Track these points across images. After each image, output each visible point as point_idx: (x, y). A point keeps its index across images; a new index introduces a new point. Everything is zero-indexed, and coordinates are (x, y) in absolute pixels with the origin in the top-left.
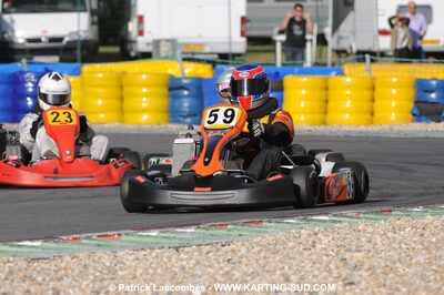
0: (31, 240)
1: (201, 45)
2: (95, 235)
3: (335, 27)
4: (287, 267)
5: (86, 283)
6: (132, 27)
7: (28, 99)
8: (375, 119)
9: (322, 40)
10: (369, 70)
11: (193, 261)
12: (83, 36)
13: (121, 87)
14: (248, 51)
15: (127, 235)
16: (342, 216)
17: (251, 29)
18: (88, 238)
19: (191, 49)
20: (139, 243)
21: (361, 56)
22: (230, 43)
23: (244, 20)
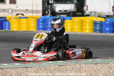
0: (59, 61)
1: (102, 13)
5: (73, 72)
6: (85, 8)
11: (100, 67)
12: (73, 10)
13: (82, 23)
15: (83, 60)
18: (74, 61)
19: (99, 14)
20: (86, 62)
22: (109, 13)
23: (113, 7)
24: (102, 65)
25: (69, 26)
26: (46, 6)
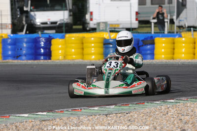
0: (42, 112)
1: (118, 24)
2: (70, 110)
3: (178, 16)
4: (155, 123)
6: (88, 17)
7: (42, 49)
8: (196, 56)
9: (172, 22)
10: (193, 35)
11: (113, 121)
12: (66, 21)
13: (83, 43)
14: (139, 27)
15: (84, 109)
16: (180, 100)
17: (140, 17)
18: (67, 111)
19: (114, 26)
20: (89, 113)
21: (189, 28)
22: (131, 23)
23: (137, 13)
24: (117, 116)
25: (60, 49)
26: (19, 16)
